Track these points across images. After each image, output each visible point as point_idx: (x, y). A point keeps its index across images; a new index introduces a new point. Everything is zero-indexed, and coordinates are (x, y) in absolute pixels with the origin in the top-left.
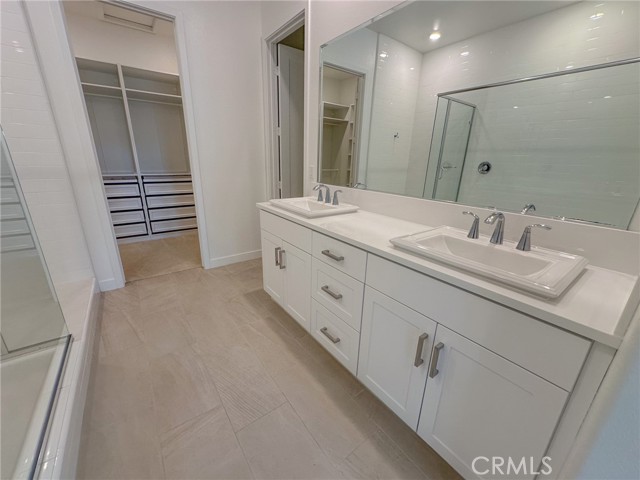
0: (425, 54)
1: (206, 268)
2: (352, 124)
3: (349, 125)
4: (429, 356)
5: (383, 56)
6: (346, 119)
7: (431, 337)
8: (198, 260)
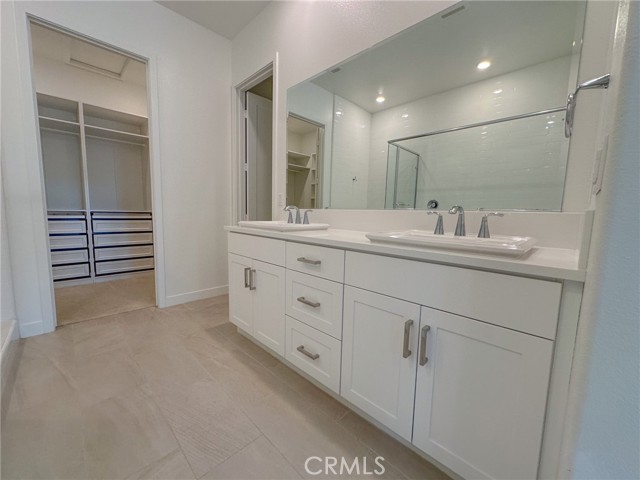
0: (373, 113)
1: (161, 306)
2: (314, 171)
3: (310, 172)
4: (417, 344)
5: (339, 113)
6: (308, 166)
7: (416, 323)
8: (152, 298)
